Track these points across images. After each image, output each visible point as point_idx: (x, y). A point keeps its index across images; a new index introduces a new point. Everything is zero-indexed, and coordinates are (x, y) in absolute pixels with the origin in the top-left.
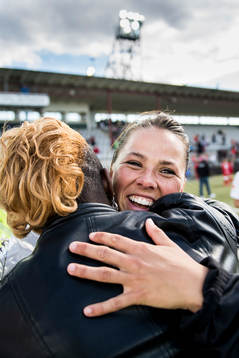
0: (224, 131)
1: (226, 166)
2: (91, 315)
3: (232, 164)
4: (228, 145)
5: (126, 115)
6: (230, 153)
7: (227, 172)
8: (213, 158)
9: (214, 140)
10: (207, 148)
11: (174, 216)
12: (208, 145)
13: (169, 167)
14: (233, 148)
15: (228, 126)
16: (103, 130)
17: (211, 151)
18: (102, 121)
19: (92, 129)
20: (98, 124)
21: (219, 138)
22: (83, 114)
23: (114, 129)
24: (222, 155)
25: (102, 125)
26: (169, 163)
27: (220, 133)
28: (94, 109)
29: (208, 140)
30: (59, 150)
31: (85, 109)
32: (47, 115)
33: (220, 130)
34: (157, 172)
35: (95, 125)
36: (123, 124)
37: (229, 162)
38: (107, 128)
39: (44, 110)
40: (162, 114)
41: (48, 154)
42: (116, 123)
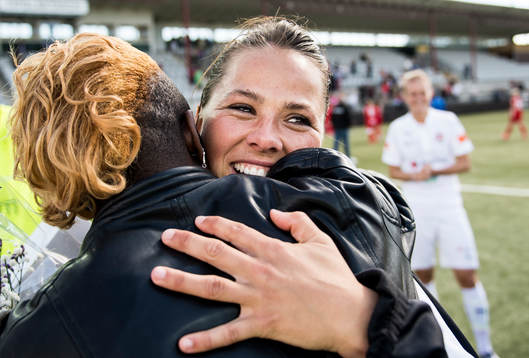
0: (371, 55)
1: (371, 111)
2: (190, 351)
3: (381, 109)
4: (376, 78)
5: (213, 29)
6: (379, 91)
7: (373, 121)
8: (352, 99)
9: (353, 70)
10: (344, 83)
11: (313, 188)
12: (344, 77)
13: (302, 112)
14: (383, 84)
15: (376, 48)
16: (176, 55)
17: (348, 88)
18: (173, 40)
19: (159, 52)
20: (168, 44)
21: (362, 67)
22: (142, 29)
23: (194, 52)
24: (366, 93)
25: (174, 46)
26: (301, 107)
27: (364, 58)
28: (161, 20)
29: (344, 69)
30: (101, 87)
31: (146, 20)
32: (84, 29)
33: (364, 54)
34: (281, 122)
35: (162, 47)
36: (209, 44)
37: (377, 104)
38: (182, 51)
39: (79, 23)
40: (284, 23)
41: (82, 96)
42: (196, 43)
